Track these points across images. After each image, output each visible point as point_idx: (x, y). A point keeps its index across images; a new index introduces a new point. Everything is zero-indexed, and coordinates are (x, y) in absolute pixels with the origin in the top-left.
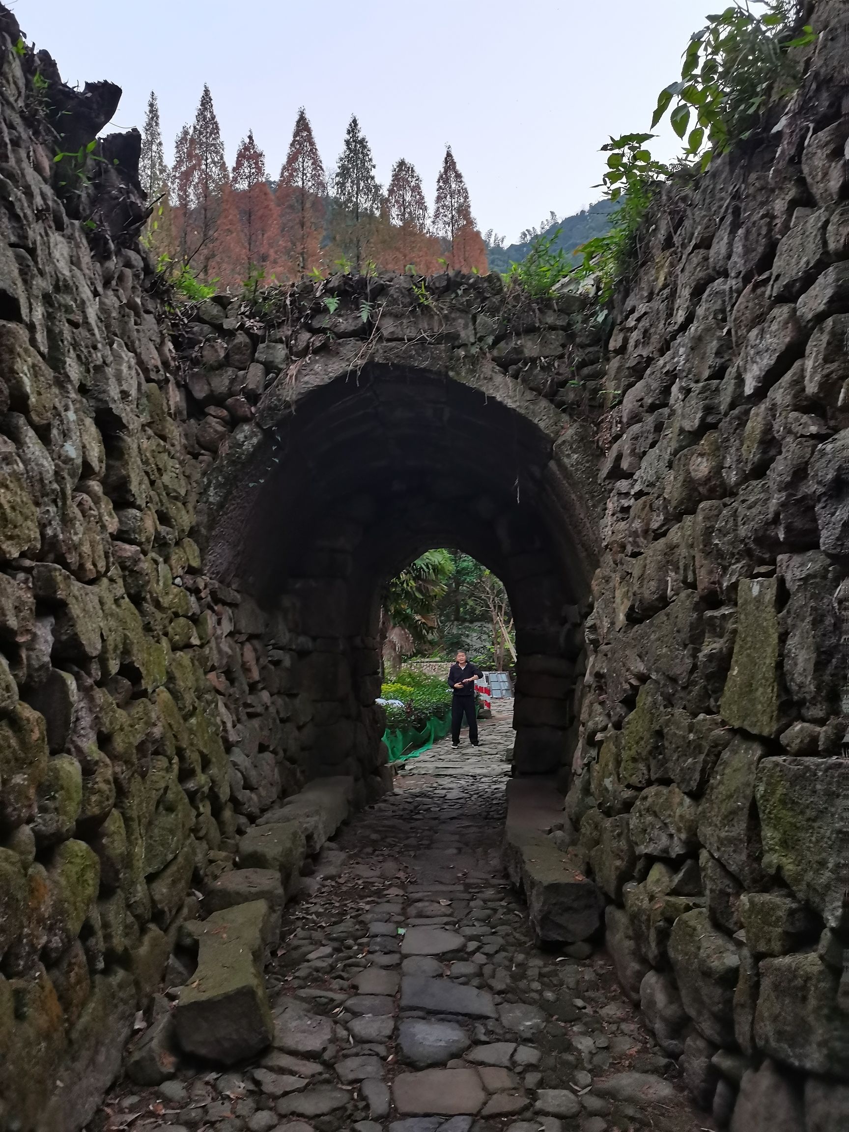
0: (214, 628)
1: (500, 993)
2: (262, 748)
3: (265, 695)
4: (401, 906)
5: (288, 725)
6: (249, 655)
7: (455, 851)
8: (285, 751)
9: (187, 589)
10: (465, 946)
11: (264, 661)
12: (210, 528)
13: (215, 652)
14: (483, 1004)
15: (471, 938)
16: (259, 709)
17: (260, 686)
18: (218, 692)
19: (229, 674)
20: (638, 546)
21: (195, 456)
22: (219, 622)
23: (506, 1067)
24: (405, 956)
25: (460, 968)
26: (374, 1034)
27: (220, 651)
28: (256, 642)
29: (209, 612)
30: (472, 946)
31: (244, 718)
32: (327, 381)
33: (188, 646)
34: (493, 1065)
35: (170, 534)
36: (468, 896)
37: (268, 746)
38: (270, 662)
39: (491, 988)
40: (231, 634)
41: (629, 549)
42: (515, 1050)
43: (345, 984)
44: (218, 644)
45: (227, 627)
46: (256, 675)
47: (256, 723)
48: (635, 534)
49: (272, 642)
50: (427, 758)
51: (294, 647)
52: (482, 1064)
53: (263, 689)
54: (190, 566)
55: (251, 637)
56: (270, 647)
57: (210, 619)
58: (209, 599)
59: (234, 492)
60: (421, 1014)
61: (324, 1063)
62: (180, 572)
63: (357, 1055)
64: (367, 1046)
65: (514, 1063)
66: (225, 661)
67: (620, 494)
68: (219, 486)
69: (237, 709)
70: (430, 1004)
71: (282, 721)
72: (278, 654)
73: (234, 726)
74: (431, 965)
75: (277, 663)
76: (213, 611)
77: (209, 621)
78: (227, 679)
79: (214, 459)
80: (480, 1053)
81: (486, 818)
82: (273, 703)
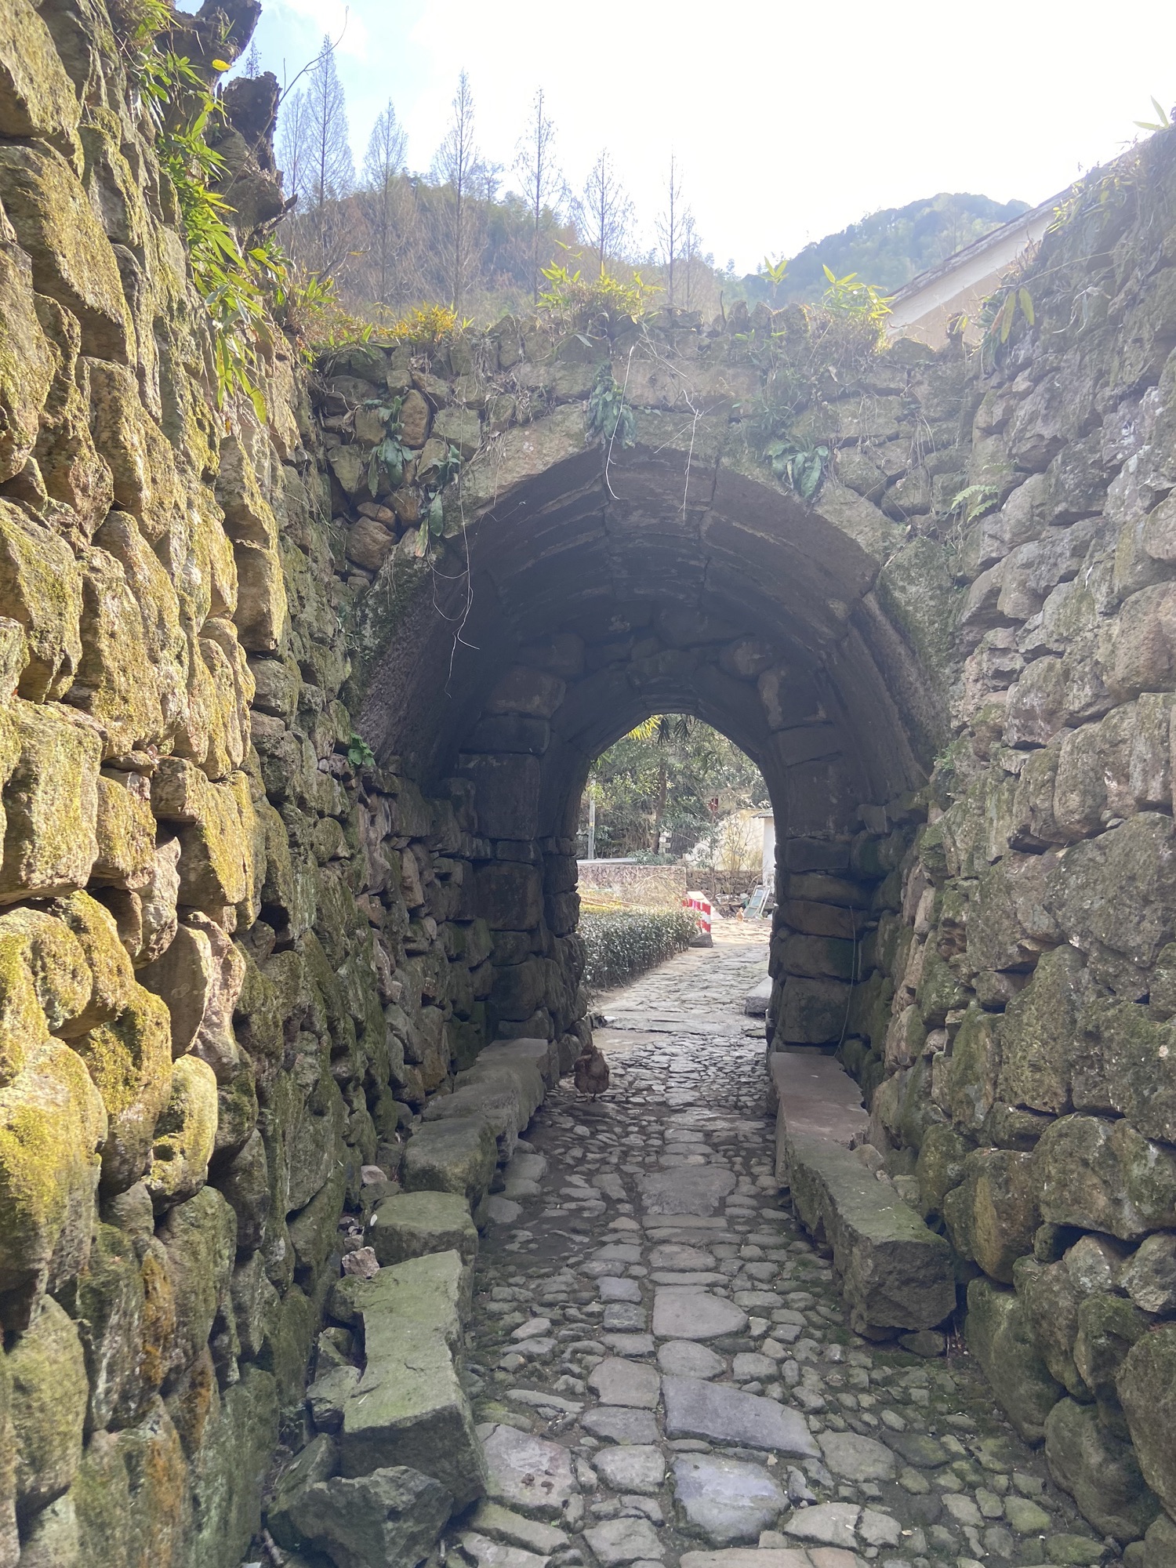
0: (367, 831)
1: (817, 1412)
2: (426, 1001)
3: (430, 925)
4: (639, 1249)
5: (457, 964)
6: (410, 867)
7: (701, 1160)
8: (454, 1002)
9: (335, 776)
10: (748, 1327)
11: (429, 875)
12: (364, 684)
13: (367, 865)
14: (793, 1432)
15: (751, 1311)
16: (423, 945)
17: (424, 911)
18: (372, 924)
19: (385, 898)
20: (1031, 733)
21: (344, 577)
22: (372, 822)
23: (852, 1549)
24: (661, 1340)
25: (745, 1364)
26: (637, 1481)
27: (373, 863)
28: (418, 848)
29: (362, 807)
30: (758, 1326)
31: (403, 958)
32: (541, 468)
33: (335, 858)
34: (830, 1544)
35: (317, 696)
36: (736, 1238)
37: (434, 998)
38: (437, 875)
39: (801, 1404)
40: (387, 838)
41: (1013, 736)
42: (860, 1520)
43: (579, 1385)
44: (371, 853)
45: (383, 827)
46: (419, 897)
47: (417, 964)
48: (1030, 714)
49: (440, 846)
50: (631, 1005)
51: (468, 854)
52: (811, 1541)
53: (427, 915)
54: (338, 742)
55: (414, 841)
56: (437, 854)
57: (362, 817)
58: (361, 788)
59: (400, 631)
60: (703, 1445)
61: (566, 1527)
62: (327, 750)
63: (615, 1515)
64: (628, 1499)
65: (863, 1541)
66: (380, 878)
67: (993, 650)
68: (378, 622)
69: (394, 948)
70: (715, 1430)
71: (451, 960)
72: (446, 864)
73: (392, 973)
74: (705, 1359)
75: (444, 877)
76: (366, 805)
77: (361, 821)
78: (383, 904)
79: (372, 582)
80: (805, 1522)
81: (736, 1107)
82: (439, 935)
